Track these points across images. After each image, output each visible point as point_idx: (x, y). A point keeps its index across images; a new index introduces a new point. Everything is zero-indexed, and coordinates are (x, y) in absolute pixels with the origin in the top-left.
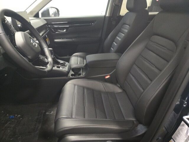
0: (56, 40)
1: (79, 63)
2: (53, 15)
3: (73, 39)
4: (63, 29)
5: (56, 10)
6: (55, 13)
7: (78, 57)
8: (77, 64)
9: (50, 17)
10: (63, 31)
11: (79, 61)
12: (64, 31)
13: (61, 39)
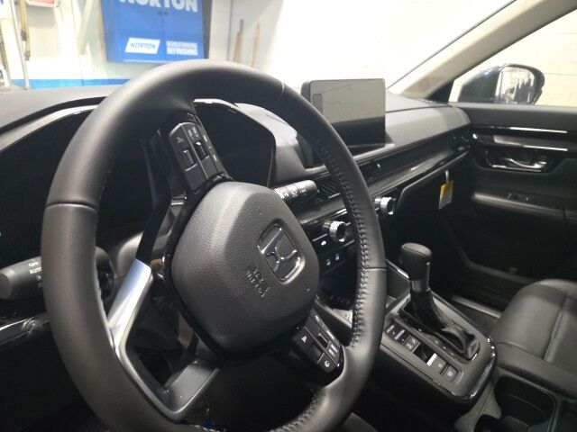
0: (480, 197)
1: (550, 358)
2: (513, 96)
3: (568, 213)
4: (534, 156)
5: (532, 77)
6: (526, 87)
7: (562, 305)
8: (543, 356)
9: (492, 102)
10: (532, 164)
11: (560, 335)
12: (537, 166)
13: (505, 196)
